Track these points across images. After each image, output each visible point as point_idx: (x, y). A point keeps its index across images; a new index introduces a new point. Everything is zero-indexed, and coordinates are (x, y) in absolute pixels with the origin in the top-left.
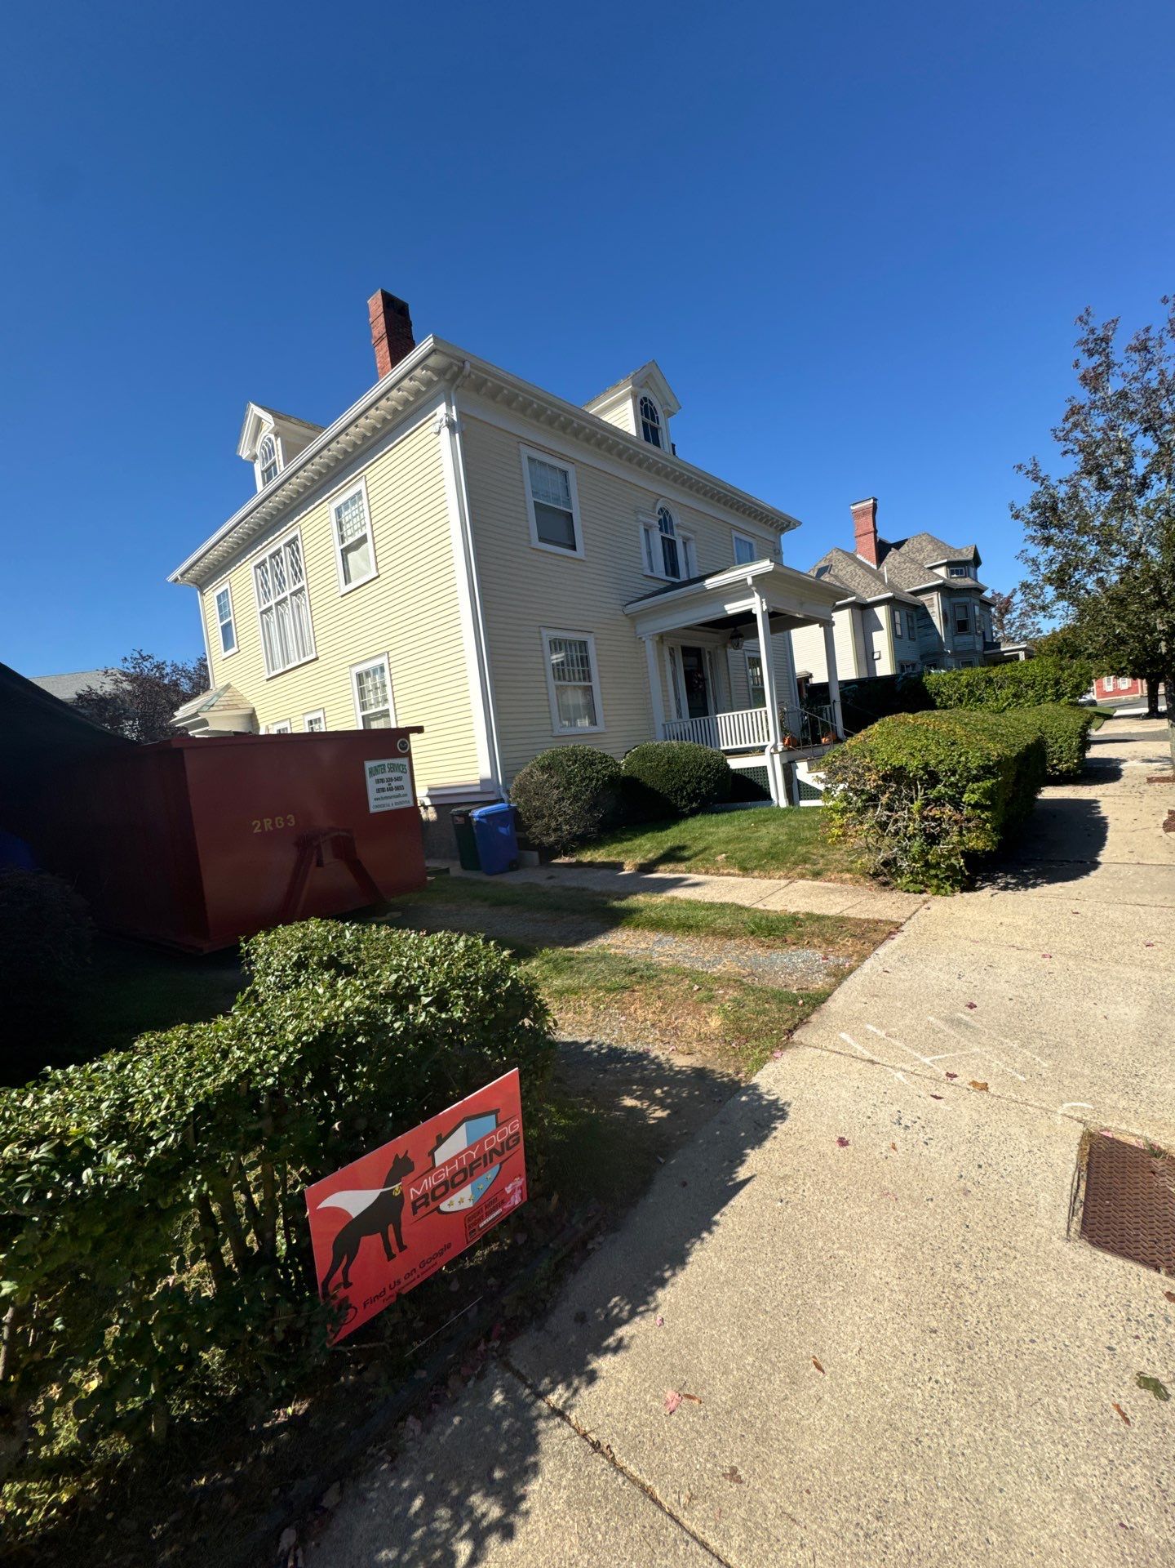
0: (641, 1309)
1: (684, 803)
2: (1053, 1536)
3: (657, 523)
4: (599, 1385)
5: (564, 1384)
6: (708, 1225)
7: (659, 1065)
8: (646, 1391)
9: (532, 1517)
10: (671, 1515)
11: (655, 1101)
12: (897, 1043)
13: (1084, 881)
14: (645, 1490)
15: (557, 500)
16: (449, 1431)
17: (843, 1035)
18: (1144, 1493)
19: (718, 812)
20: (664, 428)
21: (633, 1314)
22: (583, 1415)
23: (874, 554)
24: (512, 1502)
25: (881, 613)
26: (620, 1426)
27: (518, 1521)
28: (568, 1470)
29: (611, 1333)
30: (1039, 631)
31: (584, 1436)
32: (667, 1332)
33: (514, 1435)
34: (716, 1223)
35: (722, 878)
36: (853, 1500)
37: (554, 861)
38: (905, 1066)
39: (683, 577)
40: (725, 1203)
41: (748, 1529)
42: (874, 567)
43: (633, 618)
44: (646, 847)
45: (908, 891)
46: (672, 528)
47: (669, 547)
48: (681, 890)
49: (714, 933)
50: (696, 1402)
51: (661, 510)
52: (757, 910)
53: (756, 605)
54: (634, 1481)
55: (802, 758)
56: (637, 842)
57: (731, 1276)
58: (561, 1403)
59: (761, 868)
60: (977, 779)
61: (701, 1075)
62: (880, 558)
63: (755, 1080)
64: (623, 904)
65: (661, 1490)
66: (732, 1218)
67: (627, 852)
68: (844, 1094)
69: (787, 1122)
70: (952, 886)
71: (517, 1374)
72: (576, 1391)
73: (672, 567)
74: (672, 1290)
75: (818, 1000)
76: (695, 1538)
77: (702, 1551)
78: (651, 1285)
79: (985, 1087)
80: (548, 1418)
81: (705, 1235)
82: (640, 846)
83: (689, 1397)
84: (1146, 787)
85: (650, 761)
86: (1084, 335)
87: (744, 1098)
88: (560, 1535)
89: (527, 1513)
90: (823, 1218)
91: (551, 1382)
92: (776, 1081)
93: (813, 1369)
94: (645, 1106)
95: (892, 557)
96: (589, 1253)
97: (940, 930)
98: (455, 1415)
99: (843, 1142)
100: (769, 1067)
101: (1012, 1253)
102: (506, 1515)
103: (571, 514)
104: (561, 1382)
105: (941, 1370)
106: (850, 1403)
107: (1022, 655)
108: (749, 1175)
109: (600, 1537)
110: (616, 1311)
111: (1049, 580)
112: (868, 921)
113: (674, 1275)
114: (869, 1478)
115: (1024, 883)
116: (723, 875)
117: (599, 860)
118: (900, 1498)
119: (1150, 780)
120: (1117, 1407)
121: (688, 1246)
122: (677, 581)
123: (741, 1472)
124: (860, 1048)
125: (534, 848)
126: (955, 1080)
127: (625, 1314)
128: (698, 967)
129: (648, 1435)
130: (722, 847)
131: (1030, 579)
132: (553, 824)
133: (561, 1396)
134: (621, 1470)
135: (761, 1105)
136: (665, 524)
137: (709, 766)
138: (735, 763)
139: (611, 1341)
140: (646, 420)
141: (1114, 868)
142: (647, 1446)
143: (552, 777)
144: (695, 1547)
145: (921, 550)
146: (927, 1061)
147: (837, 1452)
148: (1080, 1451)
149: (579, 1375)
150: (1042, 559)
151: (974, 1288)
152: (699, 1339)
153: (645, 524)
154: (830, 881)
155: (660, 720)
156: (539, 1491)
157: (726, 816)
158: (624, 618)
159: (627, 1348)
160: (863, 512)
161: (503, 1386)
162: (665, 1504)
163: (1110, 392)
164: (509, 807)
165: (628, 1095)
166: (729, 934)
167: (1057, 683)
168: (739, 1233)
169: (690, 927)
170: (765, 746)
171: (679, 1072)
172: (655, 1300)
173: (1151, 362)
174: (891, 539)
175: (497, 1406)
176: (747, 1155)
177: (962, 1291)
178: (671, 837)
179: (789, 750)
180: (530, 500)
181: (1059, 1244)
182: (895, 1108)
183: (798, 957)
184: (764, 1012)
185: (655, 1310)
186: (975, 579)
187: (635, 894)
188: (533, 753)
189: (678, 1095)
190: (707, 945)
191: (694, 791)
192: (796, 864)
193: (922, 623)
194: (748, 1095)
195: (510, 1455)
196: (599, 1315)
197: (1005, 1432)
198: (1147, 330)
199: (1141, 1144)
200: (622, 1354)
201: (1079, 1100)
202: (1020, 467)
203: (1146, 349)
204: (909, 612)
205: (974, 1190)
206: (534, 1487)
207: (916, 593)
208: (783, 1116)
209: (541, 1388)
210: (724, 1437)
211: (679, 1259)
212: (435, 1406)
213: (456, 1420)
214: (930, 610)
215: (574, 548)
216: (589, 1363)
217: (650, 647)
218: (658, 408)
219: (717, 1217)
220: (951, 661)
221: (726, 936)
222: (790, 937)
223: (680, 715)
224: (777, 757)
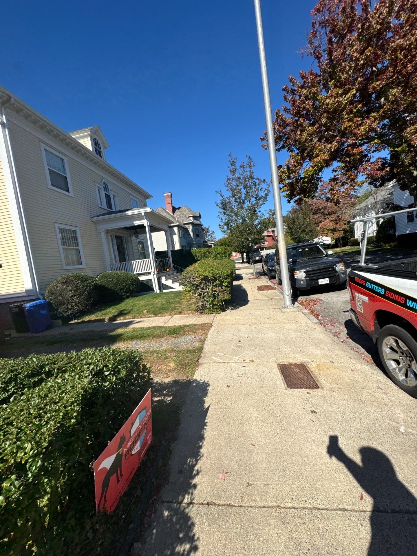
0: (198, 458)
1: (124, 293)
2: (314, 452)
3: (103, 188)
4: (199, 487)
5: (187, 494)
6: (205, 424)
7: (160, 384)
8: (214, 479)
9: (201, 538)
10: (239, 506)
11: (165, 395)
12: (228, 356)
13: (248, 305)
14: (229, 505)
15: (59, 170)
16: (154, 537)
17: (213, 358)
18: (322, 433)
19: (137, 296)
20: (103, 152)
21: (197, 461)
22: (198, 499)
23: (172, 210)
24: (191, 539)
25: (176, 229)
26: (212, 494)
27: (197, 543)
28: (204, 517)
29: (193, 470)
30: (216, 239)
31: (202, 504)
32: (210, 460)
33: (180, 520)
34: (207, 423)
35: (147, 319)
36: (277, 471)
37: (69, 323)
38: (233, 361)
39: (114, 210)
40: (206, 416)
41: (259, 495)
42: (172, 214)
43: (96, 223)
44: (112, 311)
45: (209, 314)
46: (108, 190)
47: (108, 197)
48: (134, 325)
49: (155, 337)
50: (229, 473)
51: (104, 183)
52: (166, 327)
53: (145, 222)
54: (224, 505)
55: (163, 276)
56: (108, 310)
57: (219, 435)
58: (189, 500)
59: (161, 313)
60: (226, 279)
61: (176, 382)
62: (174, 212)
63: (194, 378)
64: (114, 333)
65: (233, 502)
66: (210, 419)
67: (105, 314)
68: (222, 374)
69: (211, 386)
70: (220, 311)
71: (168, 502)
72: (192, 494)
73: (109, 205)
74: (205, 447)
75: (201, 349)
76: (248, 507)
77: (252, 509)
78: (198, 449)
79: (253, 361)
80: (188, 507)
81: (205, 427)
82: (110, 311)
83: (226, 473)
84: (249, 281)
85: (109, 279)
86: (230, 160)
87: (194, 384)
88: (212, 536)
89: (198, 538)
90: (234, 408)
91: (182, 496)
92: (201, 376)
93: (252, 446)
94: (163, 398)
95: (177, 212)
96: (171, 451)
97: (223, 323)
98: (153, 529)
99: (228, 386)
100: (197, 373)
101: (278, 397)
102: (192, 544)
103: (66, 177)
104: (186, 494)
105: (278, 430)
106: (265, 449)
107: (213, 245)
108: (208, 405)
109: (224, 527)
110: (191, 463)
111: (226, 225)
112: (202, 324)
113: (203, 443)
114: (278, 464)
115: (235, 307)
116: (147, 317)
117: (93, 319)
118: (286, 463)
119: (250, 279)
120: (310, 419)
121: (202, 433)
122: (112, 211)
123: (250, 482)
124: (219, 360)
125: (59, 318)
126: (246, 361)
127: (194, 462)
128: (155, 349)
129: (221, 490)
130: (144, 308)
131: (221, 223)
132: (70, 307)
133: (188, 498)
134: (219, 505)
135: (200, 384)
136: (106, 189)
137: (133, 279)
138: (141, 278)
139: (195, 472)
140: (96, 147)
141: (252, 301)
142: (223, 493)
143: (68, 287)
144: (250, 509)
145: (185, 211)
146: (237, 358)
147: (268, 462)
148: (310, 432)
149: (190, 488)
150: (223, 218)
151: (275, 409)
152: (220, 457)
153: (98, 187)
154: (185, 314)
155: (108, 263)
156: (198, 529)
157: (141, 297)
158: (92, 223)
159: (201, 471)
160: (168, 196)
161: (166, 509)
162: (236, 505)
163: (236, 176)
164: (46, 301)
165: (154, 397)
166: (160, 336)
167: (225, 253)
168: (215, 422)
169: (145, 337)
170: (151, 272)
171: (168, 384)
172: (201, 453)
173: (245, 171)
174: (176, 207)
175: (168, 516)
176: (204, 400)
177: (273, 411)
178: (122, 306)
179: (159, 273)
180: (47, 168)
181: (285, 391)
182: (236, 373)
183: (187, 339)
184: (187, 357)
185: (203, 456)
186: (200, 222)
187: (117, 329)
188: (56, 277)
189: (172, 391)
190: (154, 341)
191: (127, 289)
192: (172, 310)
193: (187, 234)
194: (195, 383)
195: (182, 527)
196: (186, 467)
197: (296, 436)
198: (244, 163)
199: (288, 364)
200: (200, 474)
201: (273, 357)
202: (217, 192)
203: (244, 167)
204: (183, 229)
205: (263, 386)
206: (196, 530)
207: (185, 224)
208: (209, 385)
209: (180, 500)
210: (241, 477)
211: (202, 438)
212: (143, 533)
213: (155, 531)
214: (189, 230)
215: (68, 191)
216: (191, 483)
217: (103, 235)
218: (100, 144)
219: (206, 421)
220: (195, 246)
221: (160, 337)
222: (182, 333)
223: (116, 261)
224: (155, 276)
